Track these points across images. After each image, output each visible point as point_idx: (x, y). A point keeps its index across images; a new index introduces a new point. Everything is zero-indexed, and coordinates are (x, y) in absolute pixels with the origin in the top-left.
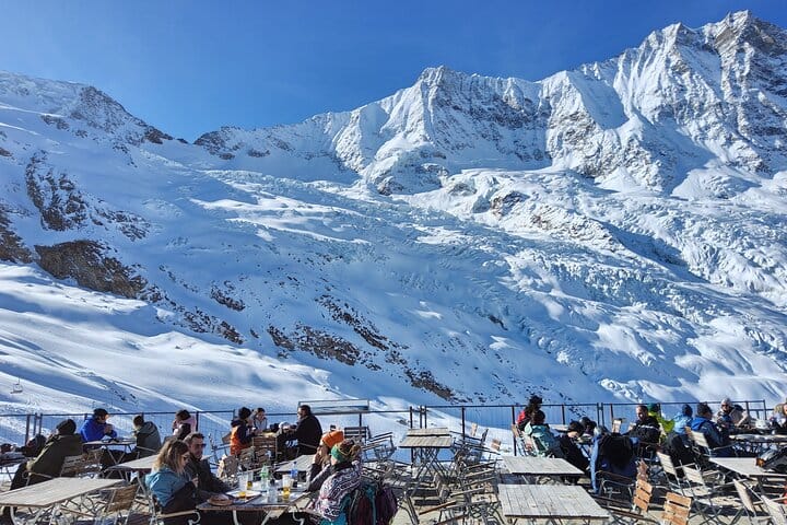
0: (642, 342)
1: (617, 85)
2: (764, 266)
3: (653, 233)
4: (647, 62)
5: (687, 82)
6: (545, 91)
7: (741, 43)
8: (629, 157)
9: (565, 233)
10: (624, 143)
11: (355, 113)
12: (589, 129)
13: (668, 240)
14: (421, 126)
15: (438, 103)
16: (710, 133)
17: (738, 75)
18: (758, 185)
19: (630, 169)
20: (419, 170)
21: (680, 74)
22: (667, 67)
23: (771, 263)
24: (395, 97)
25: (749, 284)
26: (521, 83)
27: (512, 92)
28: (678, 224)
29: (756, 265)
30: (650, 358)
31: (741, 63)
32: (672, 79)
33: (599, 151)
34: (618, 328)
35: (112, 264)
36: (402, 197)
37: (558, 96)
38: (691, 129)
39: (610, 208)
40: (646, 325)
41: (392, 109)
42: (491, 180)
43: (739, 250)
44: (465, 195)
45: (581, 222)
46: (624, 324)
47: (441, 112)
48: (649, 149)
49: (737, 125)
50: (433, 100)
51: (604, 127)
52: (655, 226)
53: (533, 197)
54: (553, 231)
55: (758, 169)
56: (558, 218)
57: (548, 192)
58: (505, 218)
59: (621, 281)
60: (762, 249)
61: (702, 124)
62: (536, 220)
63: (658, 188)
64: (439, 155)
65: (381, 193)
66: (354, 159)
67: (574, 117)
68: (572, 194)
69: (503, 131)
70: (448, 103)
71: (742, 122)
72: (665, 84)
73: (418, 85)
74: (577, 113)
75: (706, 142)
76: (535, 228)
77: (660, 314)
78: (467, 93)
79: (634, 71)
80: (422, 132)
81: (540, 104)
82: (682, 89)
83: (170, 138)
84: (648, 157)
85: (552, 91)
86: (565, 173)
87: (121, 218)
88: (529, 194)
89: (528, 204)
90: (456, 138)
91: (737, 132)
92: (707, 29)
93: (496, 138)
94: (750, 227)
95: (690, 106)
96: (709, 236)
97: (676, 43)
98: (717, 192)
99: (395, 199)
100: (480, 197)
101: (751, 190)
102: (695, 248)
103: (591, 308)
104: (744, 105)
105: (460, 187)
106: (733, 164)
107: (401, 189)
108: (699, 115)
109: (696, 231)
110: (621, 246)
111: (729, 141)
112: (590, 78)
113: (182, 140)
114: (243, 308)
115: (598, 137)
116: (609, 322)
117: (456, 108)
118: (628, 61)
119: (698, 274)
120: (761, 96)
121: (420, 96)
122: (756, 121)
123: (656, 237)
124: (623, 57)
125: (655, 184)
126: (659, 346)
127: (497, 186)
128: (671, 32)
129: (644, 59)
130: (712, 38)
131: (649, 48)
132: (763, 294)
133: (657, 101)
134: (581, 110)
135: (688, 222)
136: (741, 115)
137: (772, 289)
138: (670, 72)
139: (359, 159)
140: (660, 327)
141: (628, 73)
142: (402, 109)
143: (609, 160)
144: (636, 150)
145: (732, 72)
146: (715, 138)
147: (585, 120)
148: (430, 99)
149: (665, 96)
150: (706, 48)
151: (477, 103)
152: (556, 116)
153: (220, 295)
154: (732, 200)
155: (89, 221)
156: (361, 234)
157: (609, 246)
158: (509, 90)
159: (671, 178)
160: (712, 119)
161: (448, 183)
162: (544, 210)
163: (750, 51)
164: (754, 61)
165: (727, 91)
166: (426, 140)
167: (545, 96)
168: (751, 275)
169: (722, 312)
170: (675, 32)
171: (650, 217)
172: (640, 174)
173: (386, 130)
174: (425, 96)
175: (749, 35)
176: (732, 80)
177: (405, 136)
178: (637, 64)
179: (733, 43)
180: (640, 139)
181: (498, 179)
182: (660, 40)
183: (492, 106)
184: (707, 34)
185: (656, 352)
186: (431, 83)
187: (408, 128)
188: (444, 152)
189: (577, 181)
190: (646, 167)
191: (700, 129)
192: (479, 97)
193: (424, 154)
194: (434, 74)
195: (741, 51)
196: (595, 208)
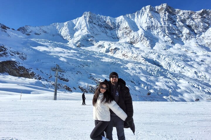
0: (168, 86)
1: (136, 20)
2: (181, 67)
3: (153, 59)
4: (143, 14)
5: (153, 20)
6: (118, 21)
7: (165, 11)
8: (142, 39)
9: (132, 59)
10: (140, 35)
11: (66, 23)
12: (130, 31)
13: (158, 60)
14: (86, 28)
15: (90, 22)
16: (160, 34)
17: (165, 19)
18: (172, 47)
19: (142, 42)
20: (88, 41)
21: (151, 18)
22: (148, 16)
23: (183, 66)
24: (77, 19)
25: (179, 71)
26: (111, 18)
27: (109, 20)
28: (159, 56)
29: (179, 67)
30: (171, 90)
31: (165, 16)
32: (149, 20)
33: (134, 37)
34: (161, 83)
35: (21, 68)
36: (84, 48)
37: (121, 22)
38: (155, 33)
39: (141, 52)
40: (166, 82)
41: (76, 23)
42: (109, 44)
43: (175, 63)
44: (102, 48)
45: (136, 56)
46: (161, 82)
47: (91, 24)
48: (146, 37)
49: (165, 32)
50: (88, 21)
51: (134, 31)
52: (153, 57)
53: (121, 49)
54: (129, 58)
55: (171, 43)
56: (130, 54)
57: (125, 48)
58: (115, 54)
59: (156, 71)
60: (180, 62)
61: (157, 31)
62: (124, 55)
63: (150, 47)
64: (92, 37)
65: (78, 47)
66: (67, 37)
67: (126, 28)
68: (131, 48)
69: (108, 31)
70: (92, 22)
71: (167, 31)
72: (148, 21)
73: (83, 16)
74: (127, 27)
75: (159, 36)
76: (124, 57)
77: (168, 79)
78: (97, 20)
79: (139, 17)
80: (87, 30)
81: (117, 24)
82: (152, 22)
83: (9, 28)
84: (146, 39)
85: (120, 21)
86: (126, 43)
87: (18, 54)
88: (120, 48)
89: (120, 51)
90: (96, 32)
91: (166, 34)
92: (156, 7)
93: (106, 33)
94: (176, 57)
95: (154, 27)
96: (167, 59)
97: (150, 10)
98: (164, 49)
99: (82, 49)
100: (107, 49)
101: (171, 48)
102: (164, 63)
103: (152, 78)
104: (167, 27)
105: (100, 46)
106: (166, 42)
107: (83, 46)
108: (156, 29)
109: (164, 58)
110: (147, 62)
111: (164, 36)
112: (129, 18)
113: (13, 29)
114: (68, 81)
115: (133, 34)
116: (158, 81)
117: (94, 24)
118: (138, 14)
119: (166, 69)
120: (171, 25)
121: (84, 20)
122: (170, 31)
123: (154, 60)
124: (136, 13)
125: (149, 46)
126: (172, 87)
127: (110, 46)
128: (148, 7)
129: (142, 14)
130: (158, 10)
131: (143, 11)
132: (182, 74)
133: (146, 25)
134: (128, 26)
135: (161, 56)
136: (166, 29)
137: (184, 72)
138: (149, 18)
139: (69, 37)
140: (170, 82)
141: (138, 17)
142: (79, 23)
143: (136, 40)
144: (143, 37)
145: (163, 19)
146: (161, 35)
147: (129, 29)
148: (87, 21)
149: (148, 24)
150: (156, 12)
151: (100, 23)
152: (121, 27)
153: (60, 77)
154: (167, 50)
155: (9, 54)
156: (89, 59)
157: (144, 62)
158: (108, 20)
159: (152, 45)
160: (160, 30)
161: (96, 45)
162: (125, 52)
163: (167, 14)
164: (168, 16)
165: (163, 24)
166: (88, 32)
167: (118, 22)
168: (179, 69)
169: (181, 78)
170: (149, 7)
171: (151, 54)
172: (145, 44)
173: (75, 29)
174: (86, 20)
175: (167, 10)
176: (164, 21)
177: (81, 31)
178: (140, 15)
179: (163, 11)
180: (144, 34)
181: (110, 44)
182: (145, 9)
183: (104, 24)
184: (156, 9)
185: (172, 89)
186: (87, 16)
187: (82, 28)
188: (94, 36)
189: (130, 45)
190: (146, 42)
191: (157, 33)
192: (100, 21)
193: (88, 36)
194: (87, 14)
195: (165, 13)
196: (138, 52)
